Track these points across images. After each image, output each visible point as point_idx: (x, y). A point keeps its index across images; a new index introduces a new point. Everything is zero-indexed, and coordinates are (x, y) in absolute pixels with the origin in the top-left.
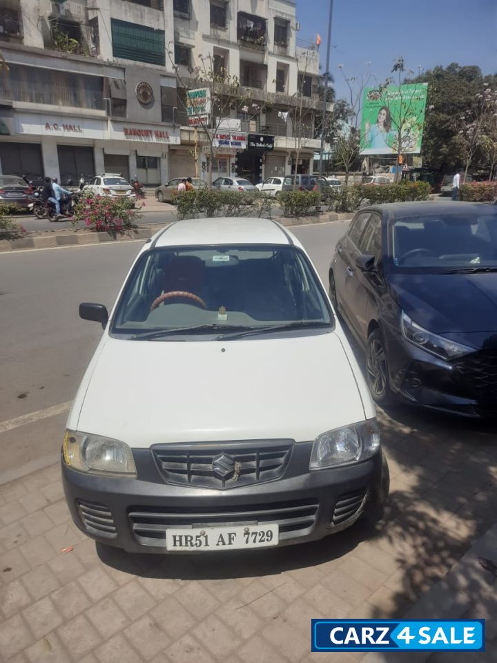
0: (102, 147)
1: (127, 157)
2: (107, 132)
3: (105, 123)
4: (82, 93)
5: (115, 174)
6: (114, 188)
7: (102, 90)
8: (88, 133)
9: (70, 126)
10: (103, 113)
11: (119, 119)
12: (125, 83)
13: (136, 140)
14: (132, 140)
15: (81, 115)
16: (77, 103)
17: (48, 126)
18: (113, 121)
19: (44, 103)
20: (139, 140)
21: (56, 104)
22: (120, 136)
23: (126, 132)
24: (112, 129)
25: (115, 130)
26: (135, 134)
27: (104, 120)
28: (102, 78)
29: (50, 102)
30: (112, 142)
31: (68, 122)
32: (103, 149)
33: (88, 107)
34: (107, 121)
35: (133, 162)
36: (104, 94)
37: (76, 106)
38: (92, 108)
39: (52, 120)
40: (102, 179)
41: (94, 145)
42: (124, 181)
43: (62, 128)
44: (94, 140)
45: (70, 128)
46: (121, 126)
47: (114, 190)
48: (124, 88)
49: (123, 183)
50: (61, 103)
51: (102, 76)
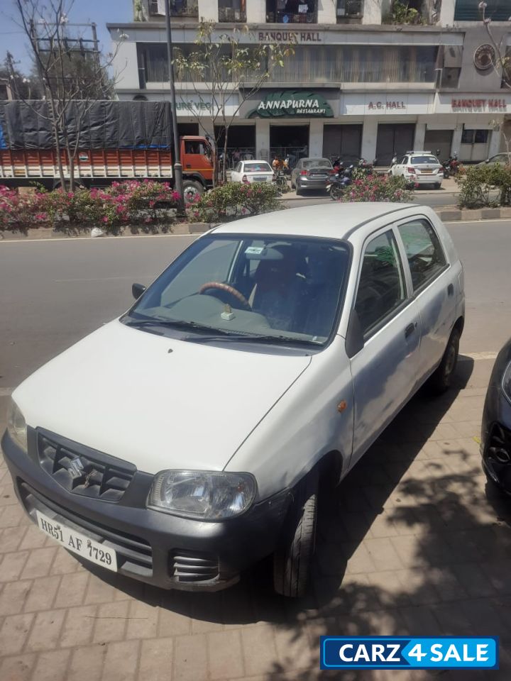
0: (425, 122)
1: (452, 132)
2: (432, 105)
3: (432, 96)
4: (413, 65)
5: (427, 152)
6: (419, 167)
7: (435, 61)
8: (412, 109)
9: (394, 103)
10: (432, 85)
11: (448, 89)
12: (463, 49)
13: (465, 112)
14: (460, 112)
15: (408, 90)
16: (406, 78)
17: (371, 105)
18: (440, 93)
19: (371, 81)
20: (468, 112)
21: (384, 81)
22: (447, 109)
23: (454, 104)
24: (439, 102)
25: (442, 102)
26: (464, 105)
27: (432, 93)
28: (437, 47)
29: (377, 80)
30: (437, 117)
31: (391, 99)
32: (426, 125)
33: (416, 81)
34: (435, 94)
35: (458, 136)
36: (437, 64)
37: (404, 80)
38: (421, 81)
39: (375, 99)
40: (410, 157)
41: (417, 121)
42: (434, 159)
43: (385, 106)
44: (418, 116)
45: (394, 105)
46: (449, 98)
47: (419, 169)
48: (461, 55)
49: (433, 162)
50: (389, 79)
51: (438, 44)
